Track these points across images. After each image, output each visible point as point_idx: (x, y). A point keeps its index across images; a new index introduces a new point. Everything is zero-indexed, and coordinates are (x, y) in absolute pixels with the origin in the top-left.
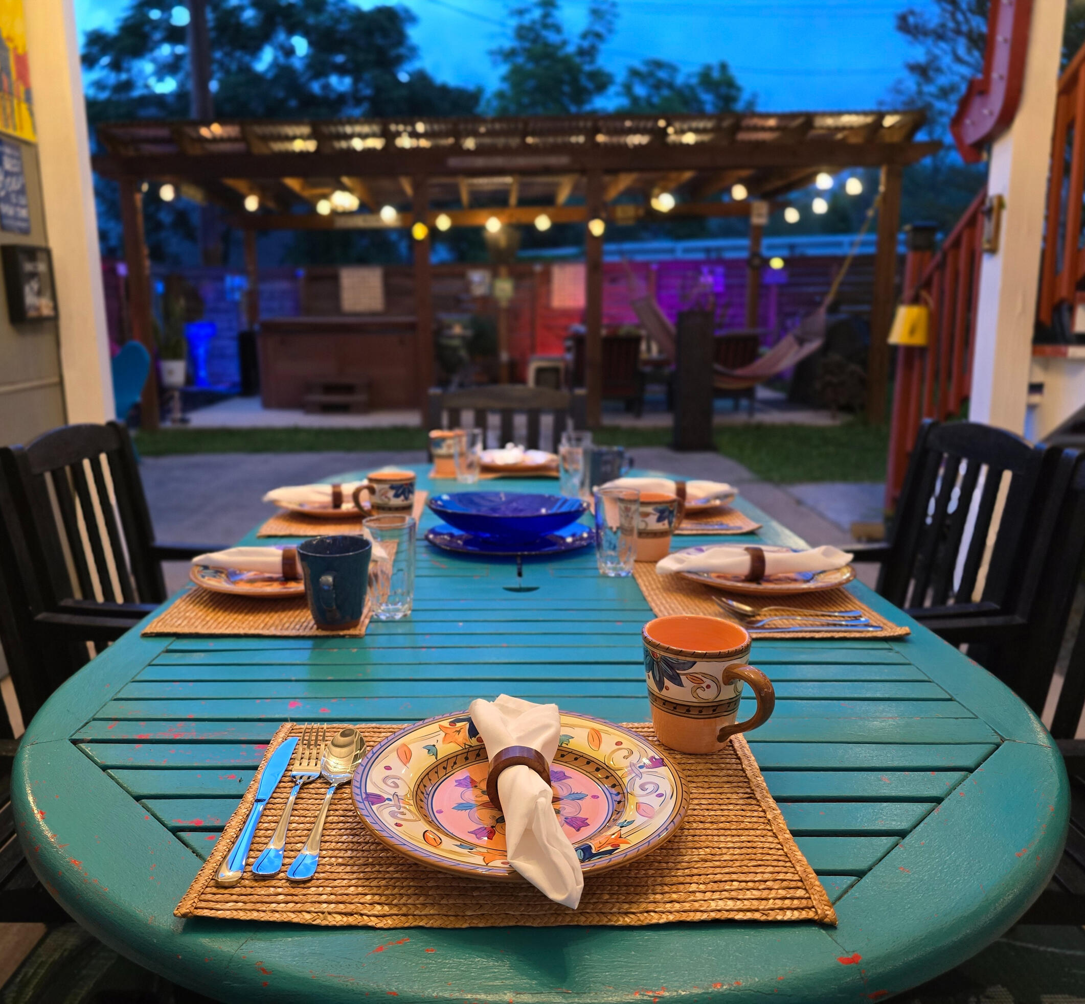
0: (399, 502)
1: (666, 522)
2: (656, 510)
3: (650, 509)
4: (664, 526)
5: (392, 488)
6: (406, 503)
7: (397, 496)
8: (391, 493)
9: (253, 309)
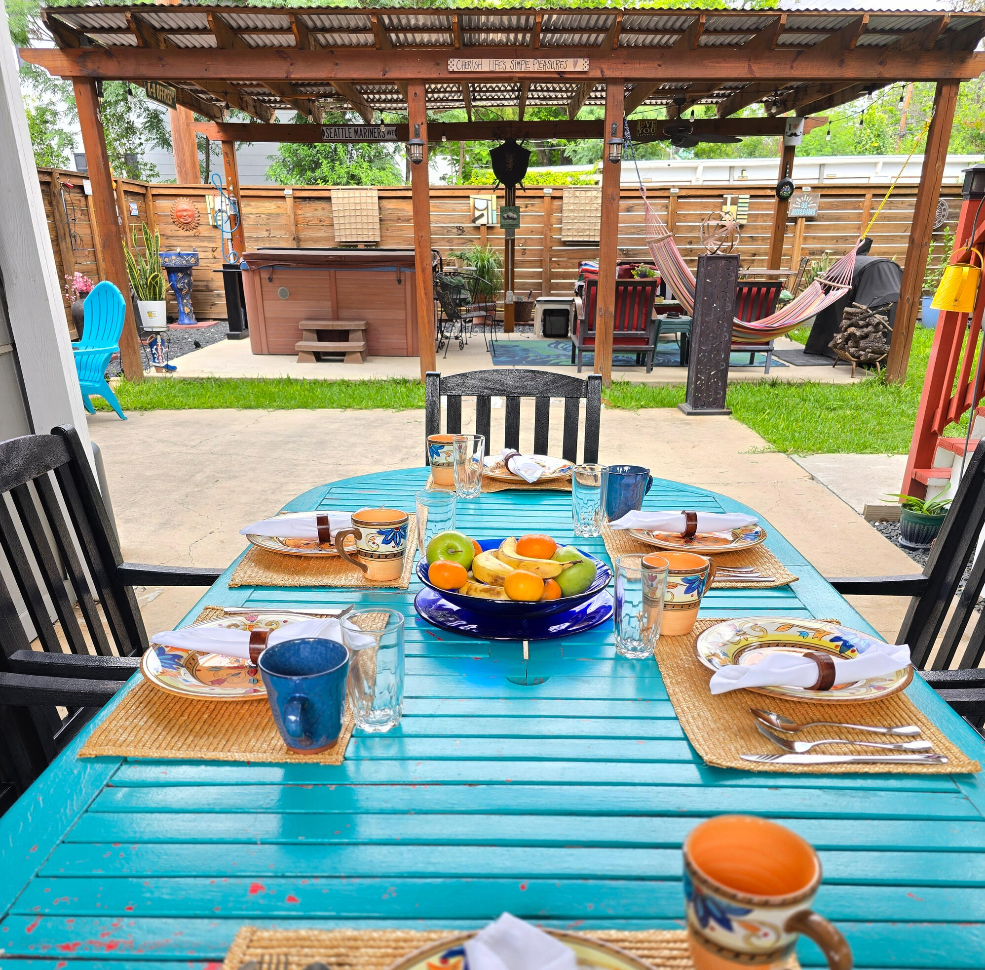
0: (389, 548)
1: (695, 593)
2: (684, 580)
3: (678, 579)
4: (693, 597)
5: (380, 533)
6: (397, 549)
7: (386, 542)
8: (379, 539)
9: (238, 238)
